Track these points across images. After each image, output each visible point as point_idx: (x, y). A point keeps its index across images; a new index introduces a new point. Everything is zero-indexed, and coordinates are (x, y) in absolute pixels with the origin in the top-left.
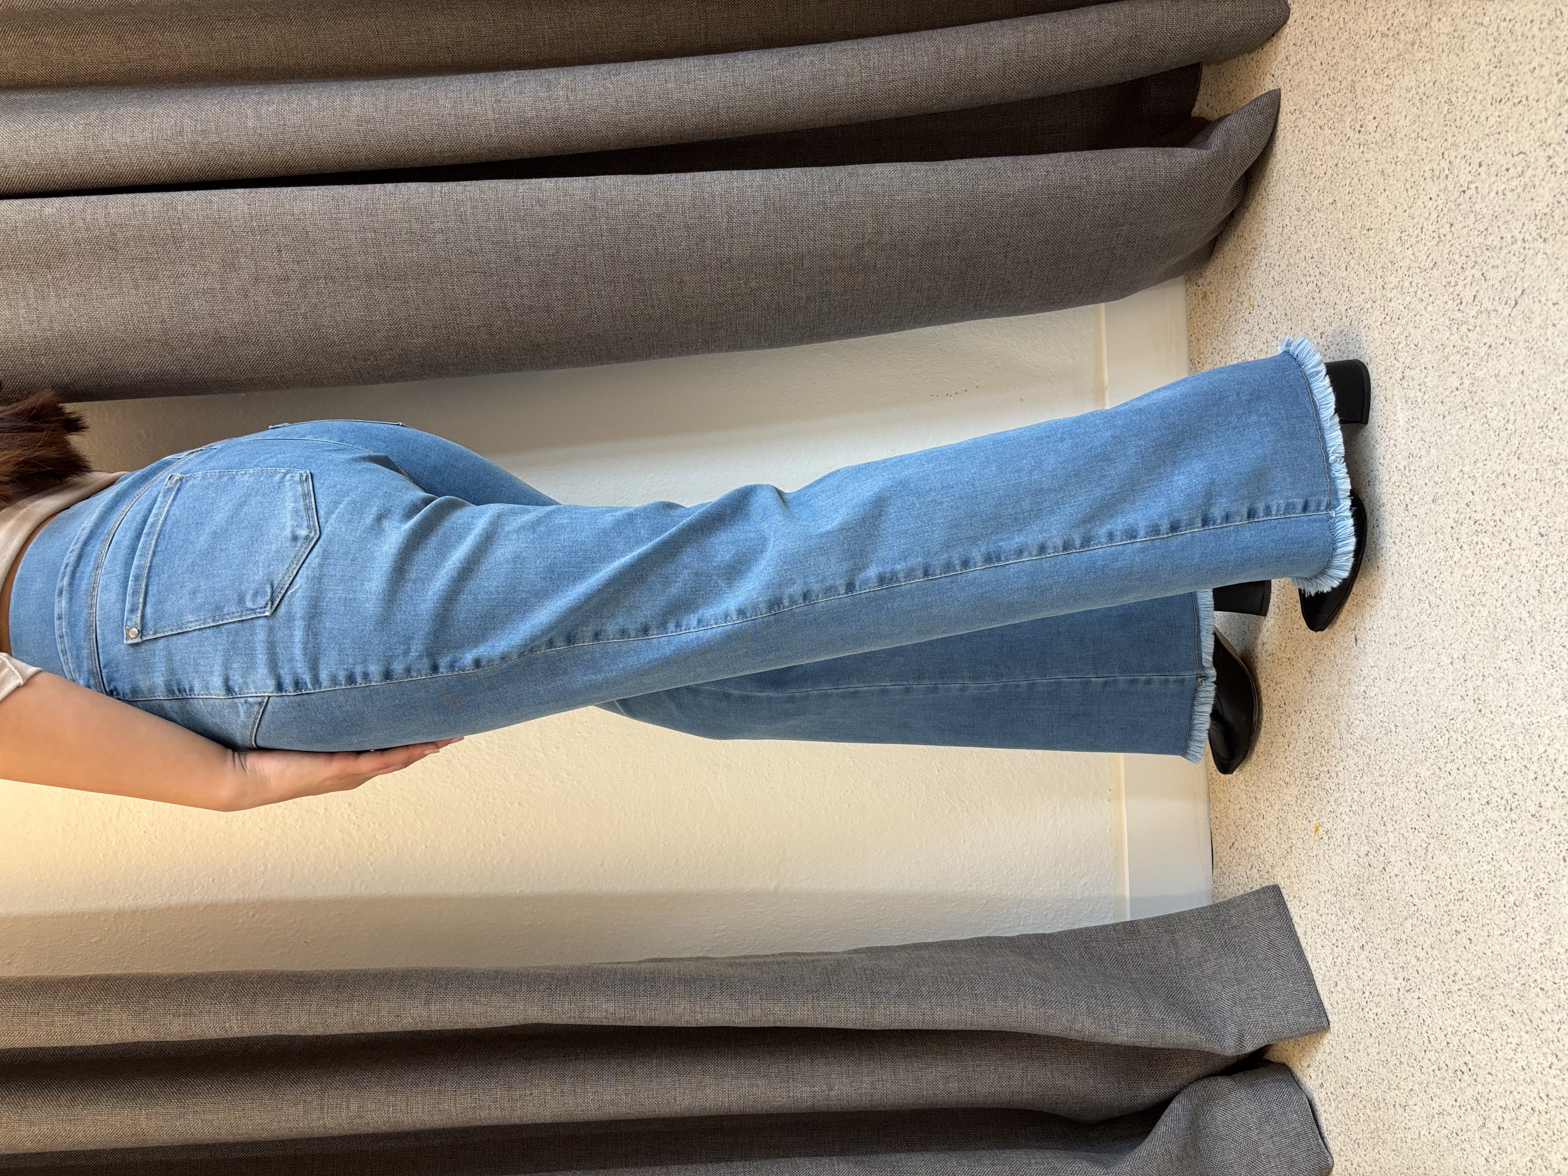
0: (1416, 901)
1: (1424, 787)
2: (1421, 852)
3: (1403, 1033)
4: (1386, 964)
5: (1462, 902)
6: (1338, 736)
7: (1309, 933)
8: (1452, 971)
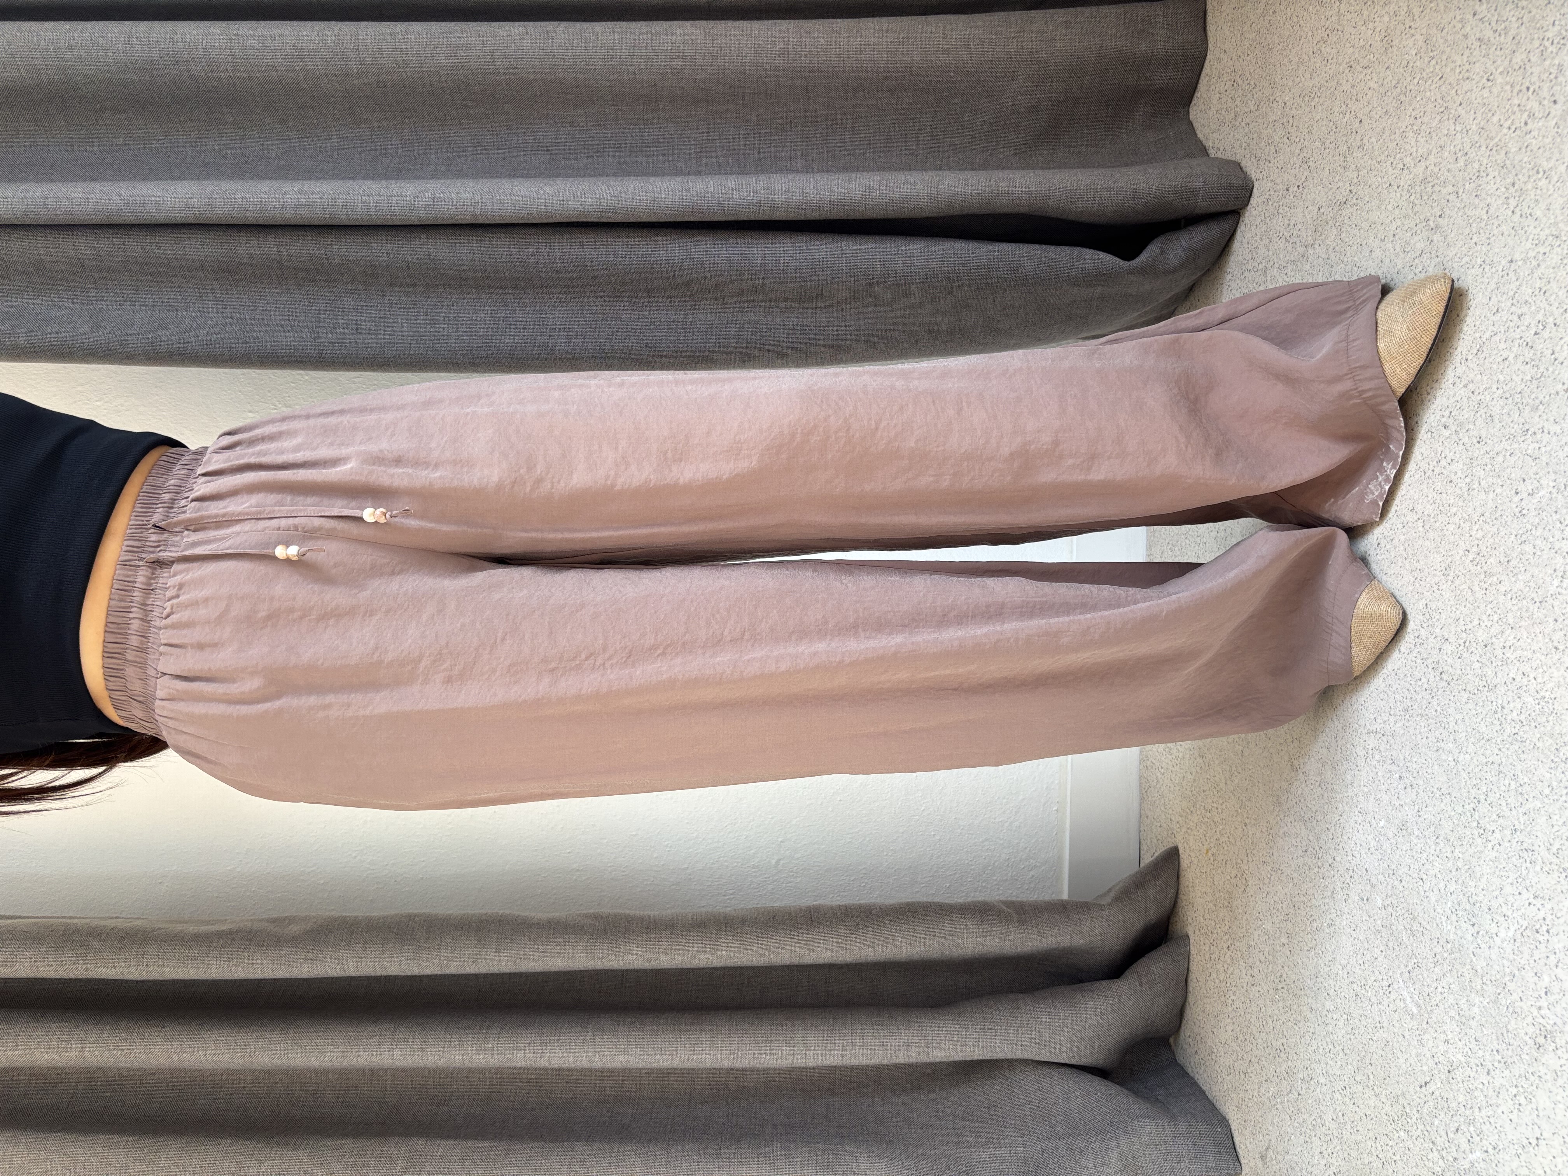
0: (1262, 917)
1: (1272, 831)
2: (1267, 881)
3: (1248, 1016)
4: (1241, 963)
5: (1288, 923)
6: (1224, 781)
7: (1197, 932)
8: (1279, 974)
